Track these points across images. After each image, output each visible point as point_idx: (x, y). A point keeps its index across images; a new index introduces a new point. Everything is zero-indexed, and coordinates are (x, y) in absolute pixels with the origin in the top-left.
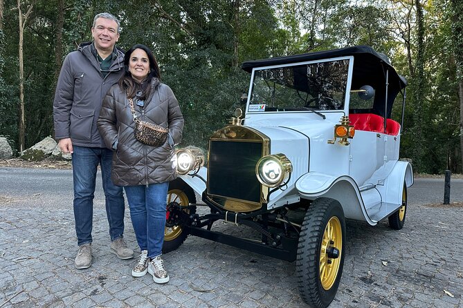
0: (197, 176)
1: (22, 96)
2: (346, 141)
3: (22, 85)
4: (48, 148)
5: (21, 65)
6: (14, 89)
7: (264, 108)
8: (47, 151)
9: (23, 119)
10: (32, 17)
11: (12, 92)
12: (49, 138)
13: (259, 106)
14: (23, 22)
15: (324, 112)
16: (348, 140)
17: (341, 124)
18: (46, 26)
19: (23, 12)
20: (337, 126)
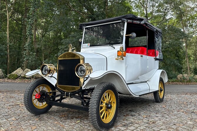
0: (53, 77)
1: (8, 50)
2: (122, 58)
3: (8, 45)
4: (19, 73)
5: (8, 36)
6: (5, 47)
7: (89, 45)
8: (19, 74)
9: (9, 62)
10: (13, 13)
11: (4, 49)
12: (20, 68)
13: (87, 44)
14: (9, 16)
15: (114, 46)
16: (123, 57)
17: (120, 50)
18: (20, 17)
19: (9, 12)
20: (118, 51)
